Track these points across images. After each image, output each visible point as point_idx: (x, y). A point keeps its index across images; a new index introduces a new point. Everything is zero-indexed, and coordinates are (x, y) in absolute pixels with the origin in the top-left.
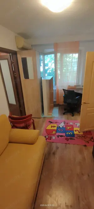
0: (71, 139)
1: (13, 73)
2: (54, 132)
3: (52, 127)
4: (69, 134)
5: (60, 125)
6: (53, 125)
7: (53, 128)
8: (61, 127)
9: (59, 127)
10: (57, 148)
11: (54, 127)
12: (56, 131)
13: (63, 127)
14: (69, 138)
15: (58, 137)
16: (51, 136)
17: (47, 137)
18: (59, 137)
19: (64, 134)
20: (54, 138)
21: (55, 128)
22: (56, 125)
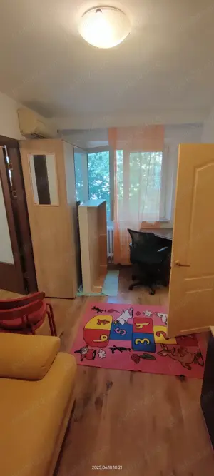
0: (145, 357)
1: (11, 191)
2: (104, 337)
3: (99, 322)
4: (142, 342)
5: (119, 319)
6: (102, 318)
7: (102, 327)
8: (122, 323)
9: (118, 322)
10: (109, 385)
11: (105, 322)
12: (111, 334)
13: (126, 323)
14: (140, 354)
15: (113, 352)
16: (94, 349)
17: (85, 352)
18: (116, 351)
19: (128, 344)
20: (102, 354)
21: (108, 327)
22: (109, 318)
